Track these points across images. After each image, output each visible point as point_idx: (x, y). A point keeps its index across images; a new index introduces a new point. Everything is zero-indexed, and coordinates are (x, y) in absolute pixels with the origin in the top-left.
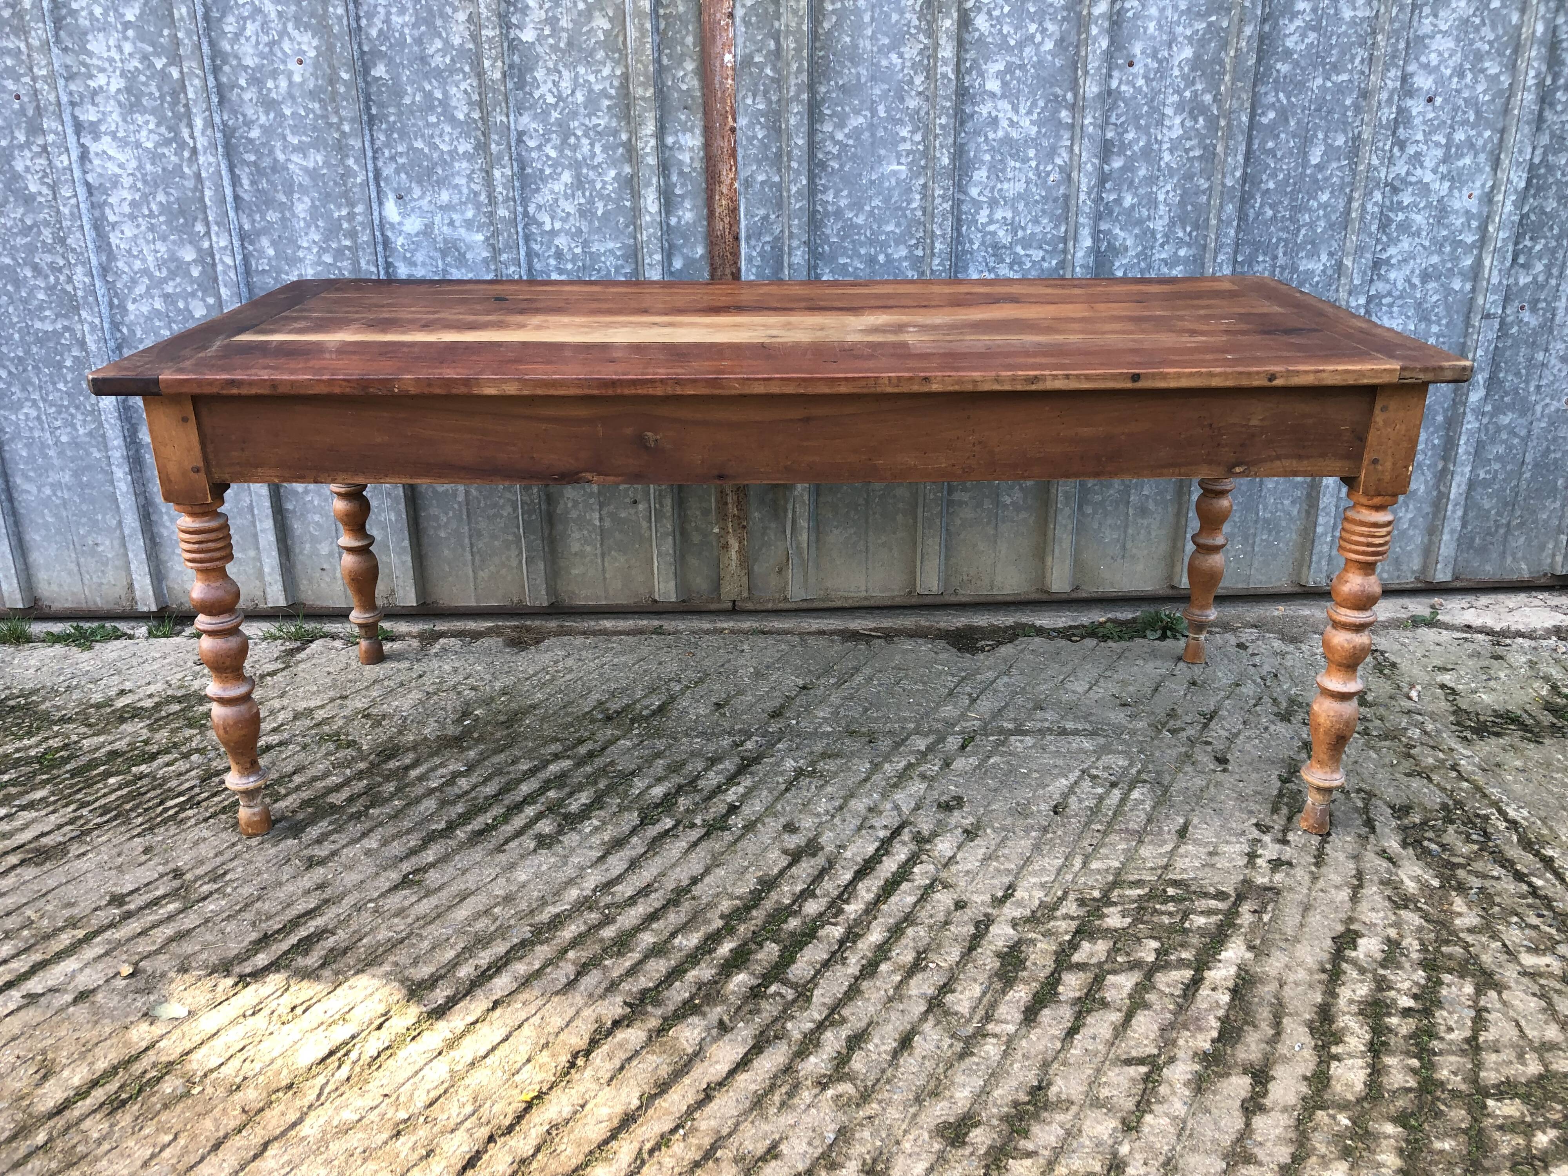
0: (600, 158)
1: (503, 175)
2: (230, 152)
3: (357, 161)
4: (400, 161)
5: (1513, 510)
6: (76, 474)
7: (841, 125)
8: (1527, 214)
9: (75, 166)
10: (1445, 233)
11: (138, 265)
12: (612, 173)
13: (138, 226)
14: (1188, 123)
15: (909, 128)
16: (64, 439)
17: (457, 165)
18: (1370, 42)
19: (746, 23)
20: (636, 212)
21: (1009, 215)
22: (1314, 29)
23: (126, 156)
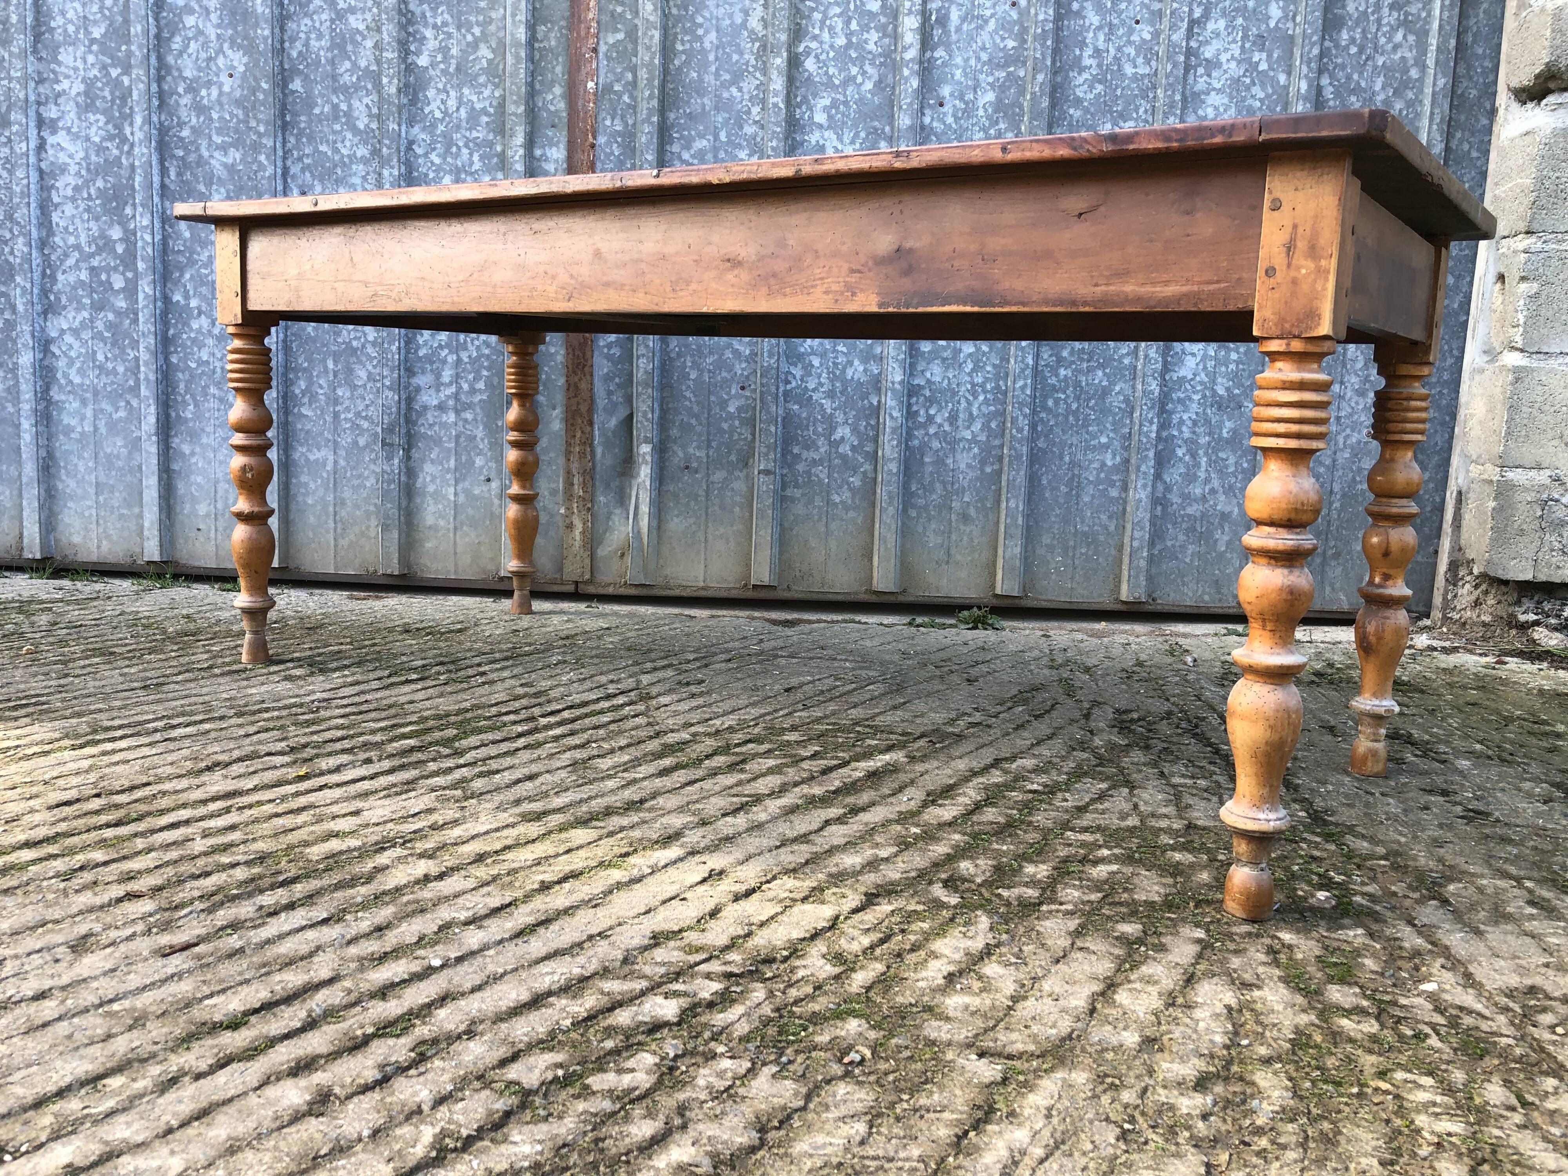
0: (477, 165)
1: (391, 175)
2: (163, 147)
3: (268, 159)
7: (688, 147)
9: (32, 153)
11: (71, 240)
13: (77, 207)
15: (747, 152)
17: (354, 167)
18: (1151, 95)
19: (608, 58)
22: (1100, 82)
23: (77, 150)
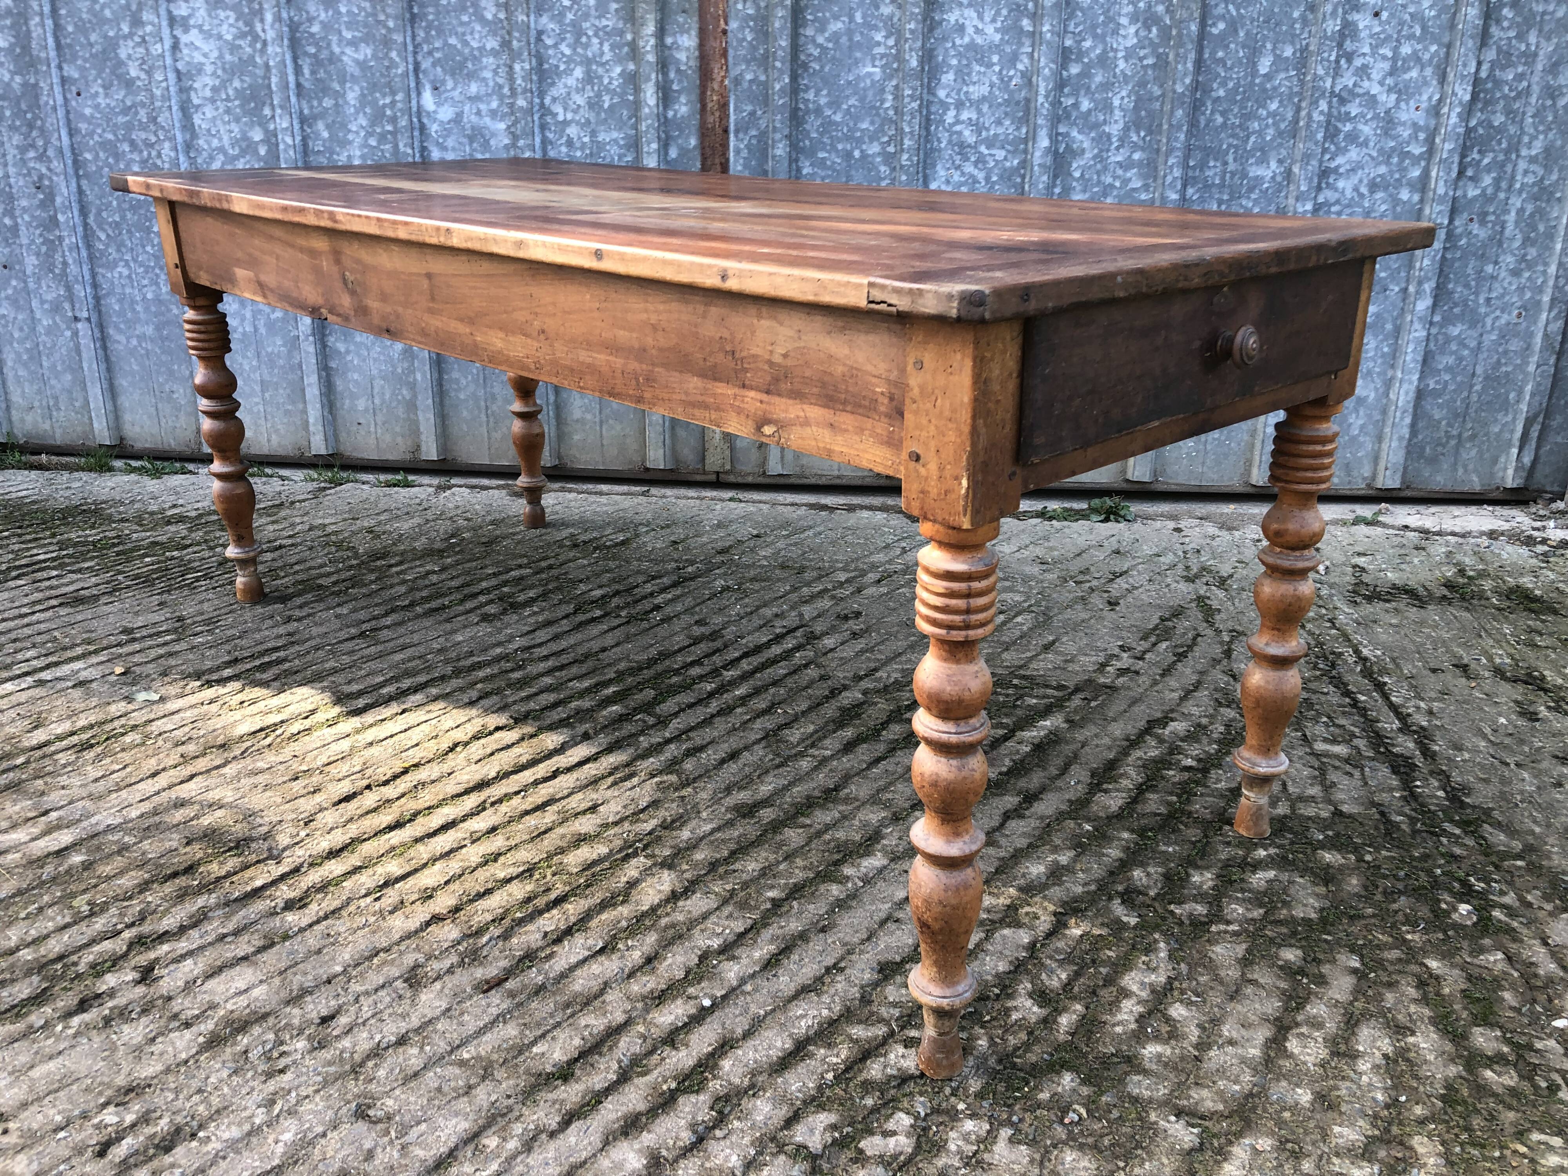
0: (607, 57)
1: (522, 69)
2: (295, 45)
3: (399, 55)
4: (437, 55)
5: (1464, 421)
6: (158, 328)
7: (822, 30)
8: (1475, 128)
9: (167, 54)
10: (1393, 144)
11: (215, 143)
12: (618, 70)
13: (217, 109)
14: (1143, 33)
15: (883, 33)
16: (149, 296)
17: (485, 60)
20: (637, 105)
21: (974, 116)
23: (209, 47)
